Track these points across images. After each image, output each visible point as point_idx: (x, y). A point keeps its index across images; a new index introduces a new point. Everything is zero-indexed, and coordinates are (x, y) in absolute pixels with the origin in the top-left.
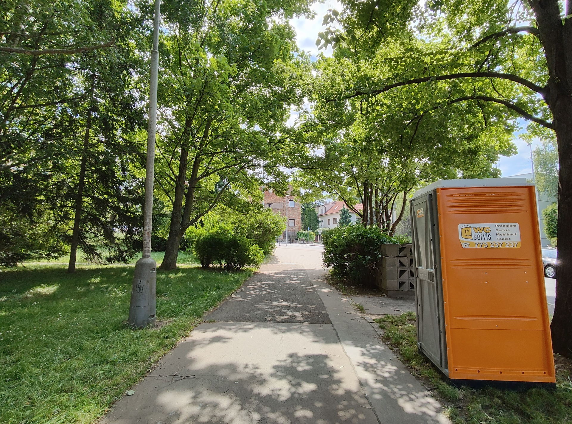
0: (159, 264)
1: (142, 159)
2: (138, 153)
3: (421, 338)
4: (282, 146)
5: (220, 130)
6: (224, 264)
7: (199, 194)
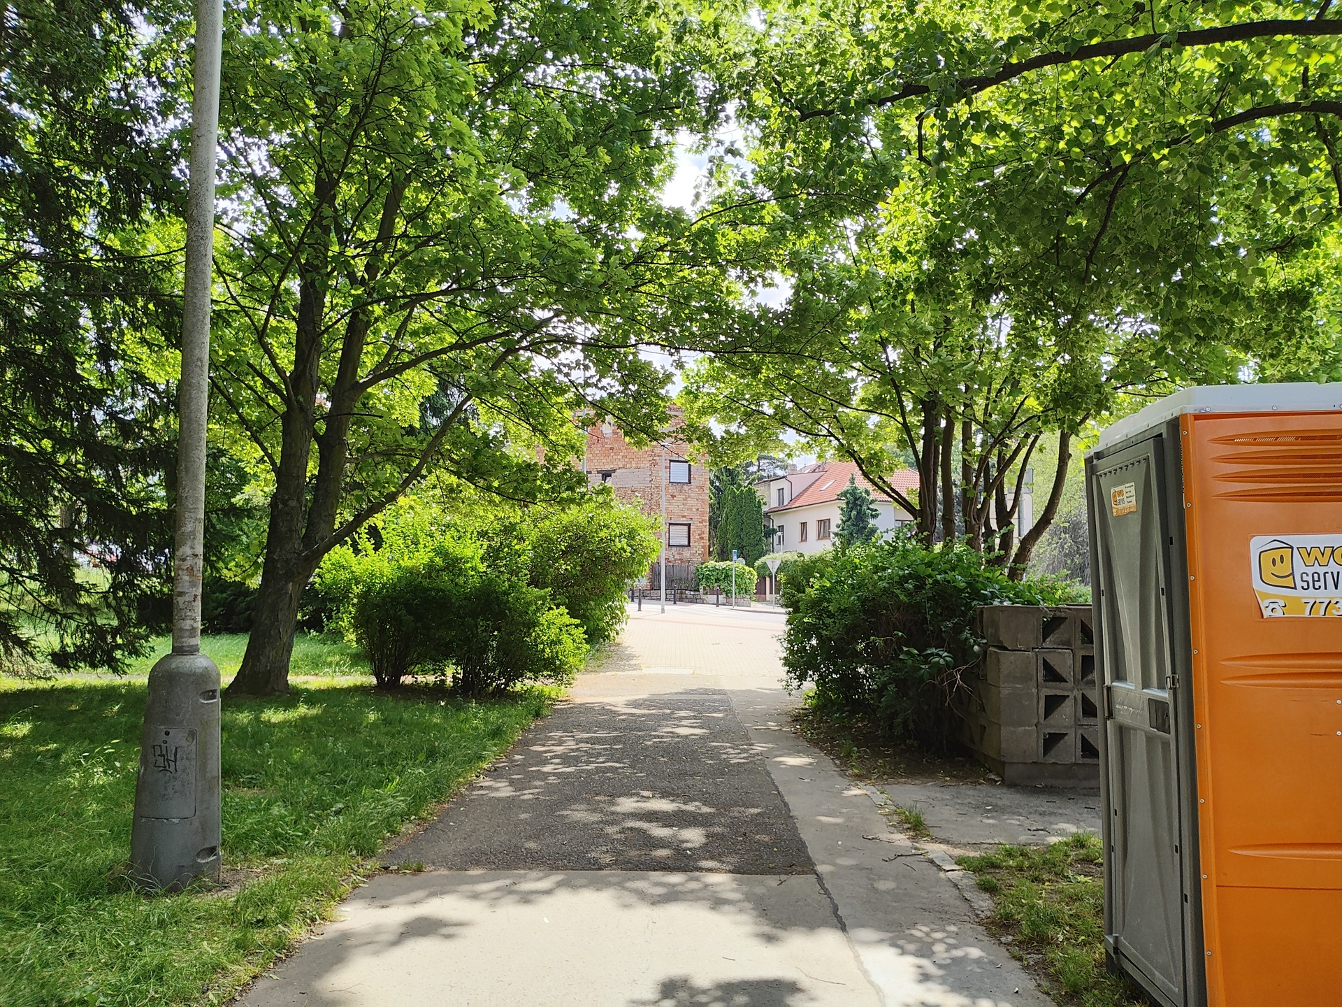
0: (227, 677)
1: (168, 314)
2: (154, 295)
3: (1118, 919)
4: (648, 275)
5: (435, 218)
6: (451, 672)
7: (367, 437)
